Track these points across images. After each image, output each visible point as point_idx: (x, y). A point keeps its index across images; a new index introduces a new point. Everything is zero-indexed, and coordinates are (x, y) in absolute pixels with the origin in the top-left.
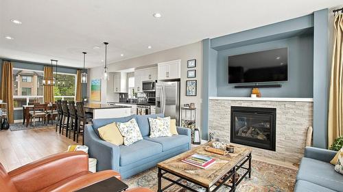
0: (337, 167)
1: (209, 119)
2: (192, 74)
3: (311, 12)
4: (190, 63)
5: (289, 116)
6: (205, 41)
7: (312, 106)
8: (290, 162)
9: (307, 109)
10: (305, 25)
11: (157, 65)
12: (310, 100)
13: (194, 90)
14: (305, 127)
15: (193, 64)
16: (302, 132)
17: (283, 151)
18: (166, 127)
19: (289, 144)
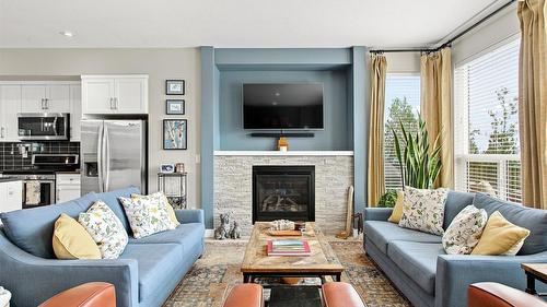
0: (402, 222)
1: (215, 191)
2: (175, 107)
3: (350, 45)
4: (172, 85)
5: (330, 175)
6: (202, 51)
7: (353, 162)
8: (331, 234)
9: (348, 165)
10: (343, 60)
11: (78, 78)
12: (350, 153)
13: (182, 138)
14: (345, 187)
15: (179, 89)
16: (343, 194)
17: (323, 222)
18: (164, 213)
19: (330, 212)
